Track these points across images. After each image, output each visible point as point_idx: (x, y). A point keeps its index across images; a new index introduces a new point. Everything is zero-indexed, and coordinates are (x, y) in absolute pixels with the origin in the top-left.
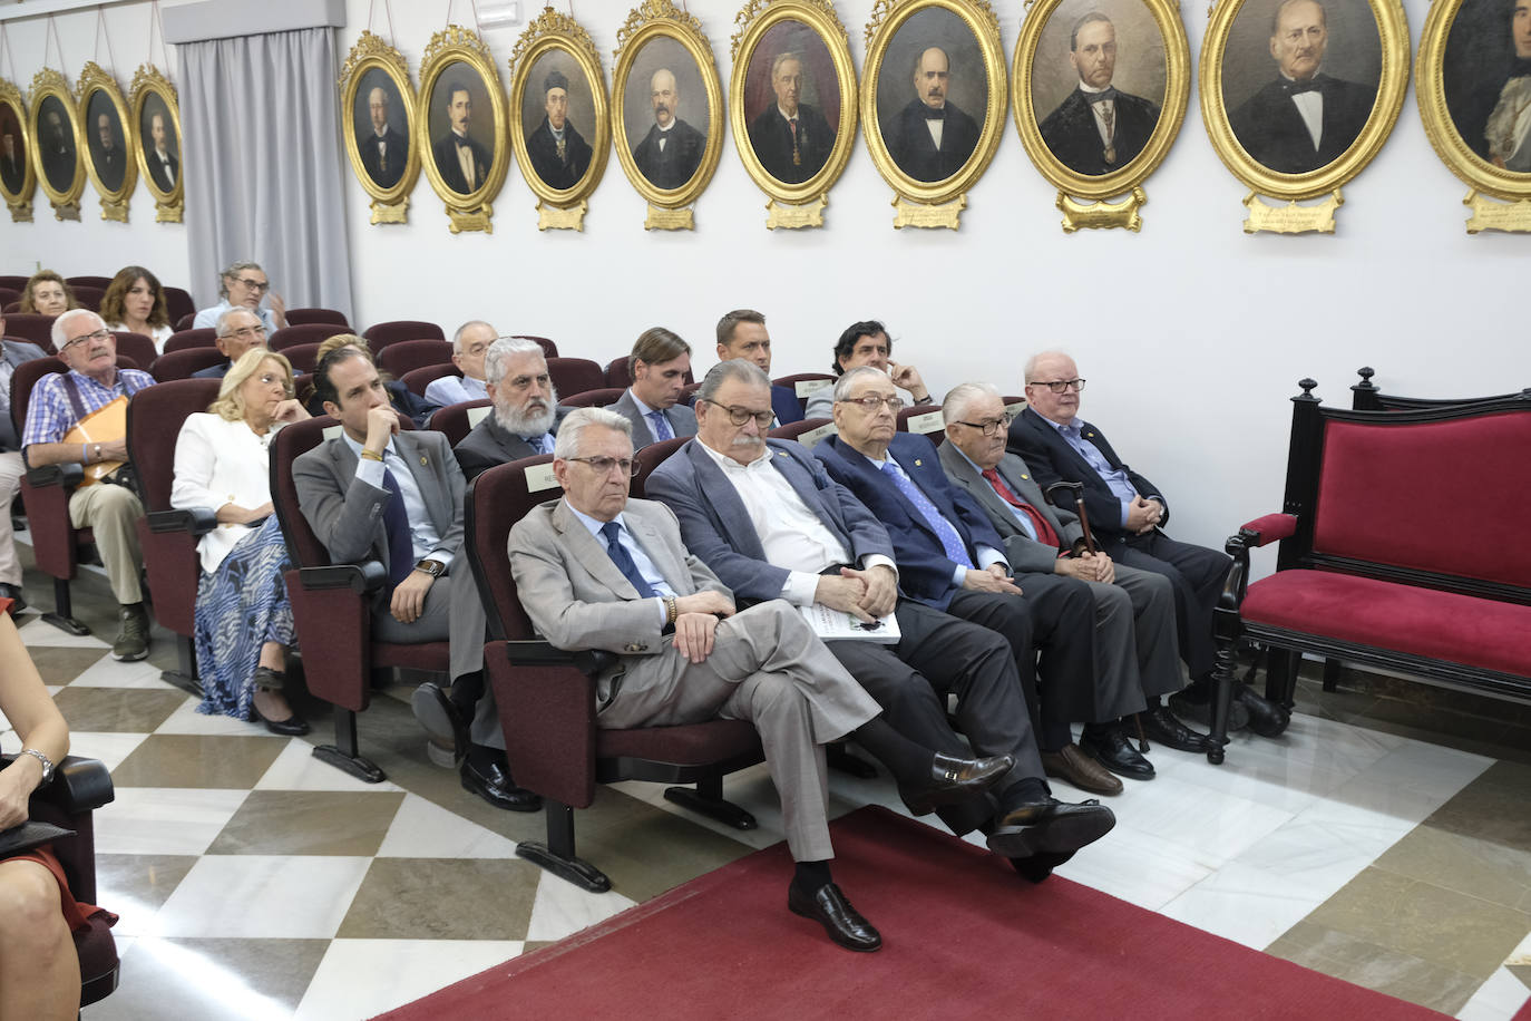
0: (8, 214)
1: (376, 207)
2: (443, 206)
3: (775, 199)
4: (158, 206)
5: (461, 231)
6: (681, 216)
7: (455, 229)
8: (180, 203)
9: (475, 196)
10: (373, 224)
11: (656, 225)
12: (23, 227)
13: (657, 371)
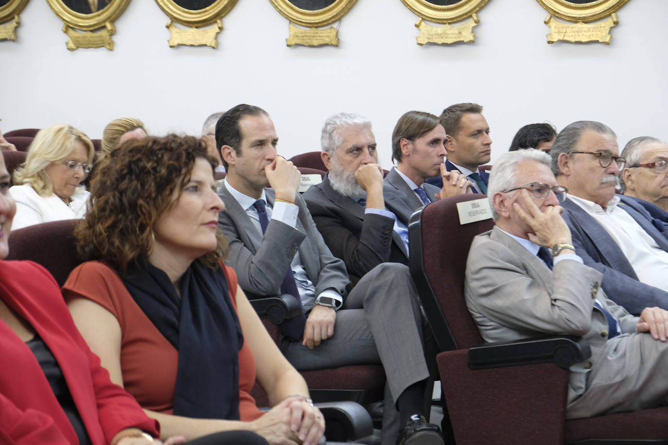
2: (61, 25)
3: (425, 18)
5: (78, 47)
6: (326, 34)
7: (72, 45)
9: (99, 15)
11: (299, 42)
13: (421, 143)
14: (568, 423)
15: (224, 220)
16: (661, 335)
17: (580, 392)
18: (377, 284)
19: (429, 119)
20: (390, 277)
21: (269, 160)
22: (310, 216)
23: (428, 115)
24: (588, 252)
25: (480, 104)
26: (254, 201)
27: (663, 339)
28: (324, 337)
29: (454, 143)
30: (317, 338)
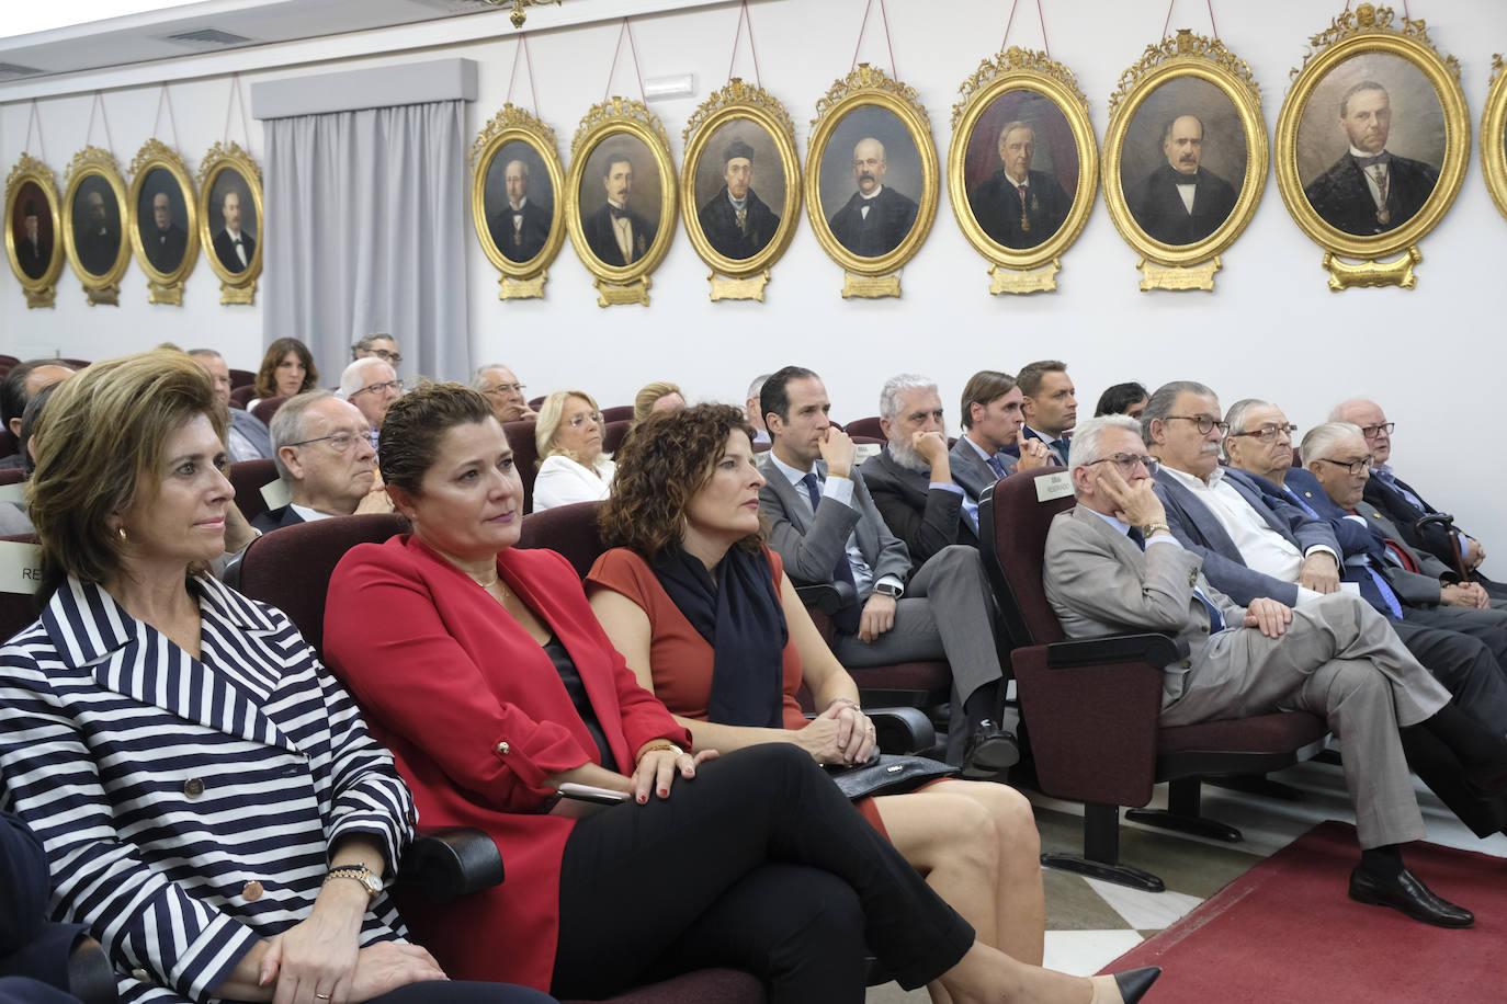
0: (23, 300)
1: (506, 282)
2: (592, 280)
3: (999, 264)
4: (225, 285)
5: (610, 304)
6: (886, 284)
7: (604, 302)
8: (253, 283)
9: (633, 268)
10: (502, 300)
11: (856, 293)
12: (41, 314)
13: (995, 408)
14: (1162, 732)
15: (769, 497)
16: (1271, 631)
17: (1177, 696)
18: (942, 569)
19: (1004, 380)
20: (957, 561)
21: (820, 429)
22: (868, 492)
23: (1003, 375)
24: (1187, 533)
25: (1063, 362)
26: (804, 474)
27: (1274, 635)
28: (882, 630)
29: (1034, 405)
30: (874, 631)
